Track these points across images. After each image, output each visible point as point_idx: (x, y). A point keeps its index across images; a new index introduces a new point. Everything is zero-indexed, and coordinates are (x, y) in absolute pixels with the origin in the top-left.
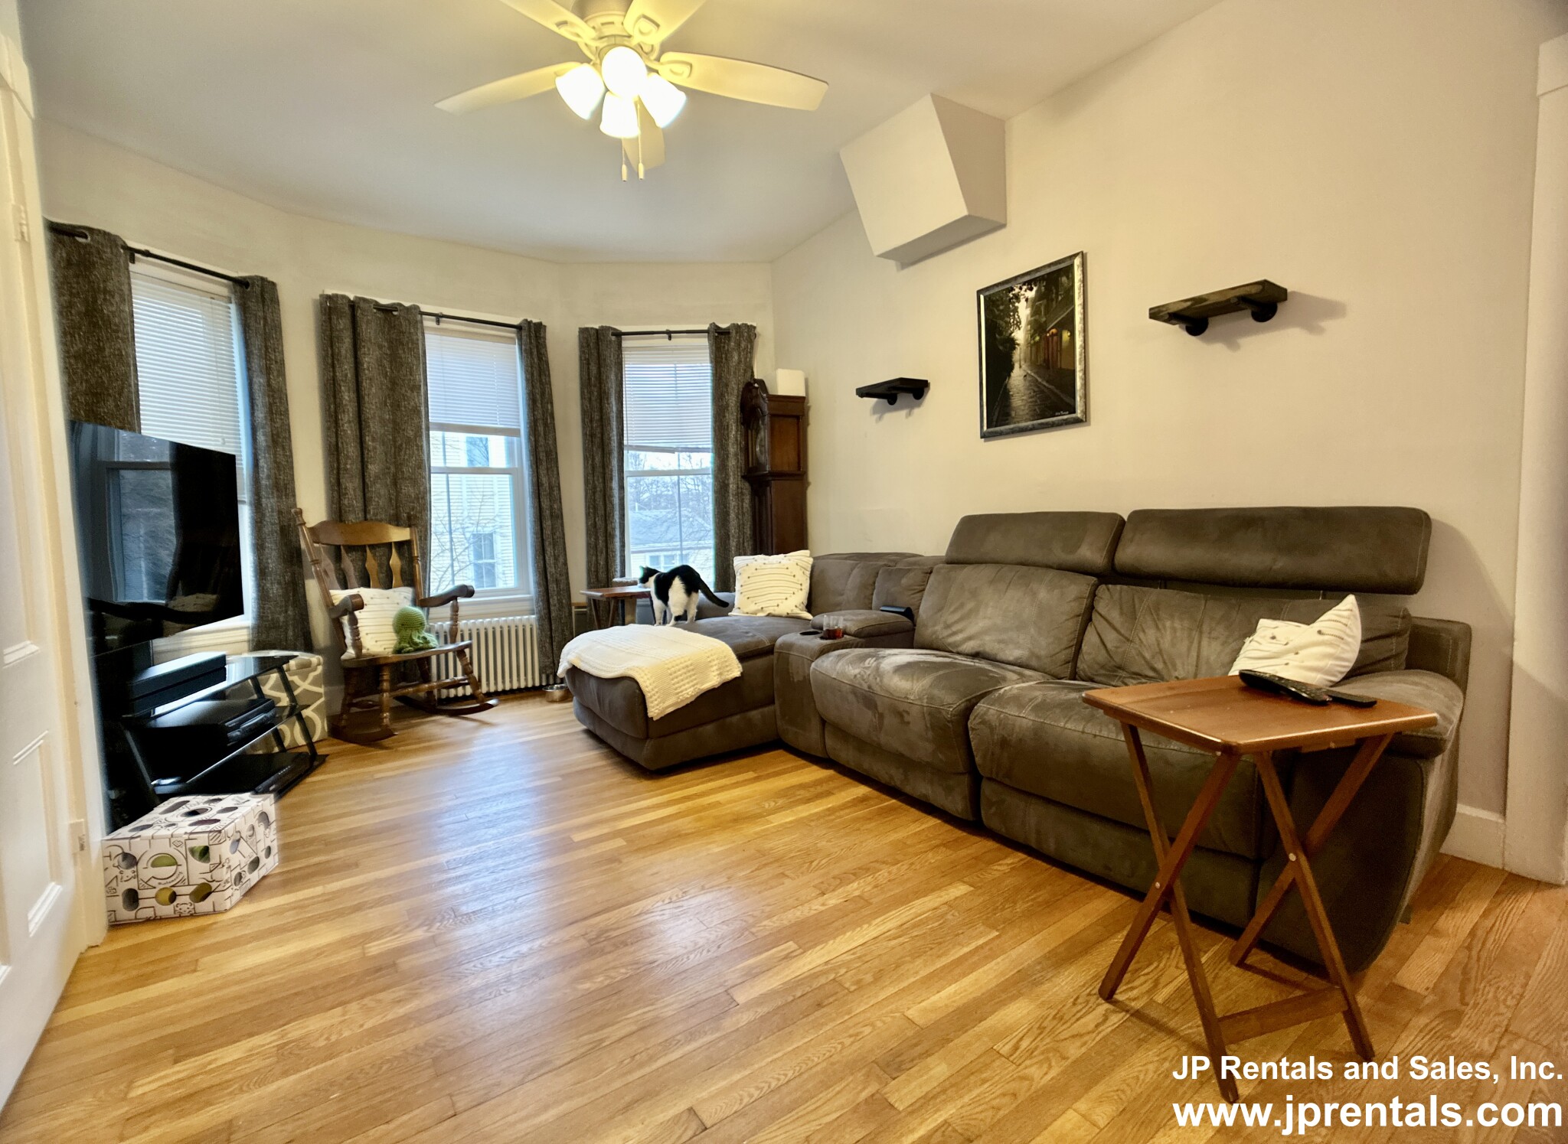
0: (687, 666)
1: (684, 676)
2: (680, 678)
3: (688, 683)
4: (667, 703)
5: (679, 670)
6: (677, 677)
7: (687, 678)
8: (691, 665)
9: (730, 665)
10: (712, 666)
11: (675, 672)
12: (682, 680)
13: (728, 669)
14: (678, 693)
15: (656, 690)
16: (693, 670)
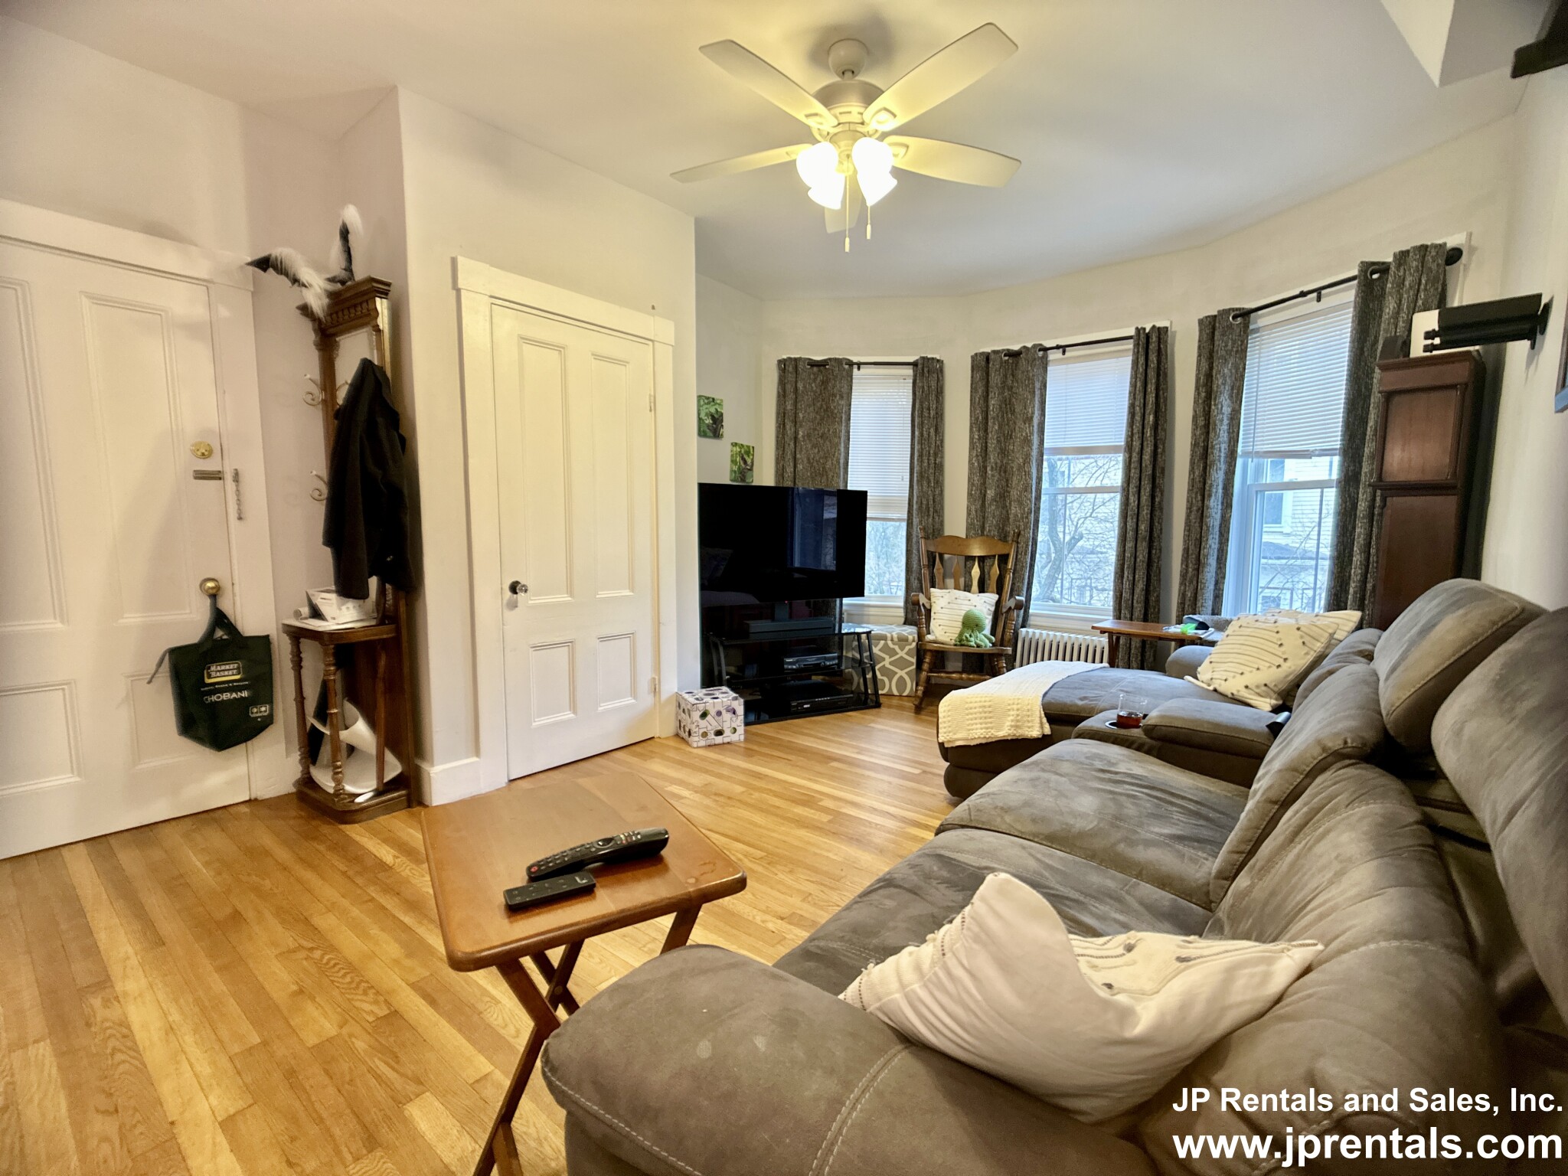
0: (985, 707)
1: (978, 715)
2: (974, 716)
3: (981, 724)
4: (959, 736)
5: (975, 708)
6: (971, 714)
7: (981, 718)
8: (990, 707)
9: (1032, 721)
10: (1009, 715)
11: (971, 708)
12: (976, 719)
13: (1030, 724)
14: (969, 730)
15: (949, 719)
16: (990, 712)
